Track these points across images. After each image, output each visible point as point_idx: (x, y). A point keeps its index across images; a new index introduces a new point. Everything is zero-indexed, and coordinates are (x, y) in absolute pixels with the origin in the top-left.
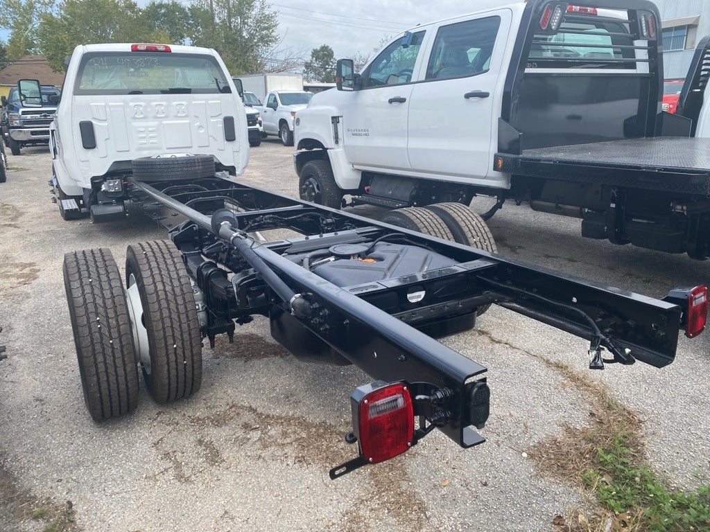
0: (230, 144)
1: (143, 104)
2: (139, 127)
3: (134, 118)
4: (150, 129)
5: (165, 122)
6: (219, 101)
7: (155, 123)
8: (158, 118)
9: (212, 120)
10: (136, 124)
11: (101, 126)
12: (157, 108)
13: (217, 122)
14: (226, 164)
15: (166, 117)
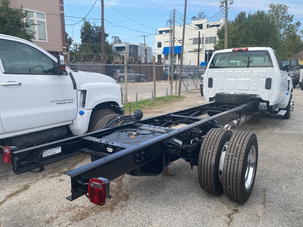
0: (268, 90)
1: (231, 72)
2: (228, 81)
3: (227, 77)
4: (232, 82)
5: (239, 79)
6: (266, 71)
7: (235, 79)
8: (237, 77)
9: (260, 79)
10: (228, 79)
11: (216, 80)
12: (237, 73)
13: (263, 80)
14: (264, 99)
15: (240, 77)
